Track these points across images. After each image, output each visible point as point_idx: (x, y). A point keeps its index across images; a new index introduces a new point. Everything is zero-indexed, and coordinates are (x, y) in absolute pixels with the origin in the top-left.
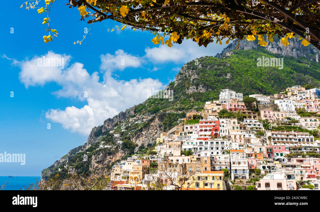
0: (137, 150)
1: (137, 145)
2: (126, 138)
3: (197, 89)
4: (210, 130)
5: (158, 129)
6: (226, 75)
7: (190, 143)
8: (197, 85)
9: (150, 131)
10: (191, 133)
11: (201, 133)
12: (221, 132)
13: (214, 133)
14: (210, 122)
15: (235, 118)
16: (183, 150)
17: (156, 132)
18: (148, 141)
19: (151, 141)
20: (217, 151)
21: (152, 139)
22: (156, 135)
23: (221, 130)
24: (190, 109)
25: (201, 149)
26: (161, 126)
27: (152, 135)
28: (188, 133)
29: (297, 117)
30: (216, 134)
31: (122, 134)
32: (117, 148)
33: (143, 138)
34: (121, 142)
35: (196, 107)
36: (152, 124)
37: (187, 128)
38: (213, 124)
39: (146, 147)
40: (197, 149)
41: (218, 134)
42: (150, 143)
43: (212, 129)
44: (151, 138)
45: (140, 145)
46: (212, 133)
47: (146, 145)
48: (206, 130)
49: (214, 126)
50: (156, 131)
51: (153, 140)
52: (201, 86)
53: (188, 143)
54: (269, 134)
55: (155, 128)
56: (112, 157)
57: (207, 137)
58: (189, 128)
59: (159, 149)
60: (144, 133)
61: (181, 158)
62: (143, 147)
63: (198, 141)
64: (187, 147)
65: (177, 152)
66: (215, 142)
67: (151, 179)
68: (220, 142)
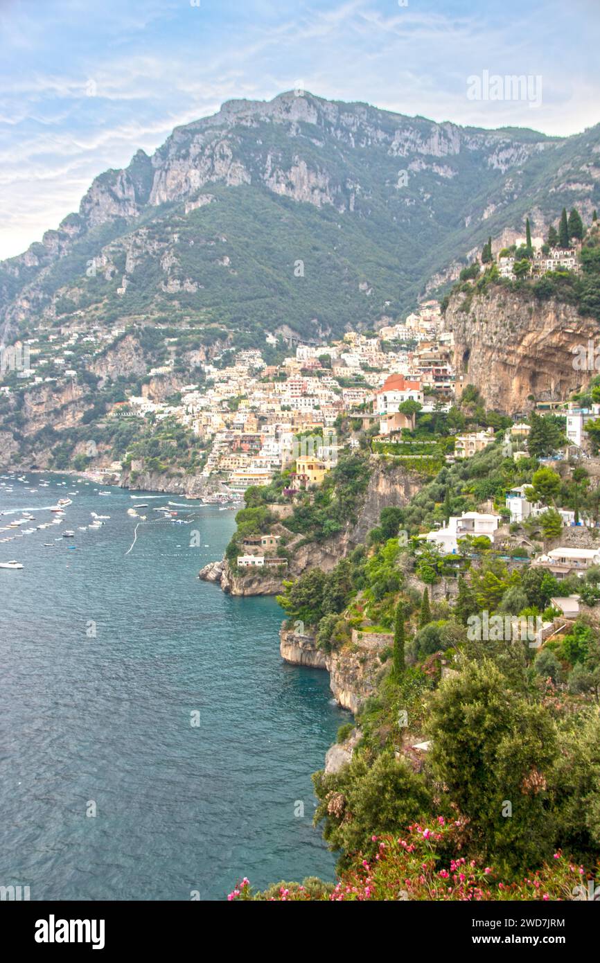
1: (101, 379)
2: (78, 367)
3: (182, 285)
4: (299, 389)
5: (134, 353)
6: (222, 260)
8: (182, 279)
9: (119, 356)
10: (285, 391)
12: (309, 390)
14: (299, 382)
15: (315, 376)
18: (117, 372)
19: (122, 371)
20: (310, 406)
21: (123, 368)
22: (131, 363)
24: (179, 321)
25: (297, 405)
26: (139, 348)
27: (122, 362)
28: (282, 391)
29: (362, 373)
31: (68, 359)
32: (68, 381)
33: (107, 367)
34: (73, 373)
35: (188, 319)
36: (123, 344)
38: (301, 383)
39: (115, 381)
40: (294, 405)
41: (306, 392)
42: (121, 374)
43: (301, 387)
45: (105, 378)
46: (302, 391)
47: (114, 377)
48: (296, 389)
49: (303, 385)
50: (129, 356)
51: (125, 369)
52: (188, 280)
53: (285, 400)
54: (345, 391)
55: (128, 351)
56: (60, 396)
57: (298, 394)
58: (279, 386)
59: (257, 404)
60: (109, 359)
61: (286, 413)
62: (110, 381)
63: (295, 399)
64: (286, 404)
65: (277, 408)
66: (307, 399)
67: (270, 429)
68: (311, 399)
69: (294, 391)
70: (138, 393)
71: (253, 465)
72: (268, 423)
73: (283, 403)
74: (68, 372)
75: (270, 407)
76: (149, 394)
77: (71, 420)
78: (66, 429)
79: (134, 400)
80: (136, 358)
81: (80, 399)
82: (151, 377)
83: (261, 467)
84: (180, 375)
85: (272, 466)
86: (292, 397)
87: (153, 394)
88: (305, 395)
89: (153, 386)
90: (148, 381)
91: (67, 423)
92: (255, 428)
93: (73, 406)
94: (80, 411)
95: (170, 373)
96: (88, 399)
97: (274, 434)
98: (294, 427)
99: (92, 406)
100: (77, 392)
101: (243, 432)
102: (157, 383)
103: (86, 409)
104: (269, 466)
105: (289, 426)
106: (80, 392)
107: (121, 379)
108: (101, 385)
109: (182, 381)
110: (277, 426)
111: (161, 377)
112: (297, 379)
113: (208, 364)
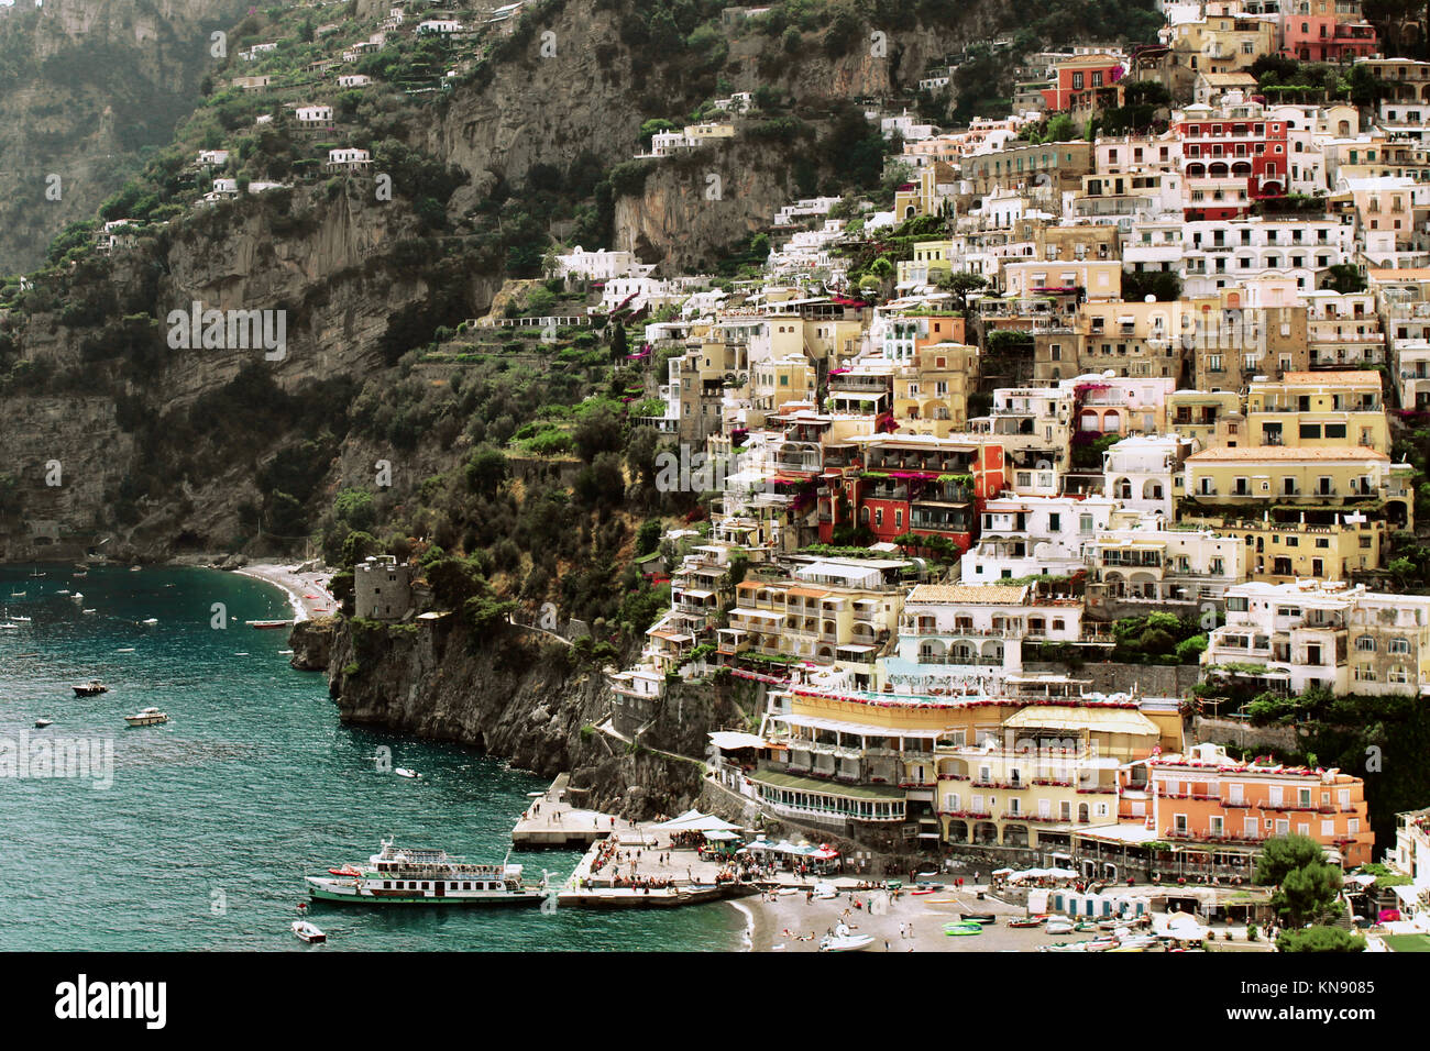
0: (464, 208)
1: (462, 178)
2: (379, 134)
4: (1240, 169)
5: (596, 70)
7: (1157, 237)
9: (540, 84)
10: (1150, 183)
11: (1197, 183)
12: (1295, 175)
13: (1261, 184)
14: (1239, 129)
15: (1339, 97)
16: (1132, 268)
17: (582, 92)
18: (528, 150)
19: (546, 148)
20: (1299, 273)
21: (552, 135)
22: (582, 112)
23: (1295, 169)
25: (1220, 263)
26: (615, 52)
27: (551, 110)
28: (1136, 183)
30: (1272, 187)
31: (348, 108)
32: (334, 191)
33: (493, 133)
34: (355, 158)
37: (1113, 154)
38: (1251, 137)
39: (520, 186)
40: (1201, 263)
41: (1278, 185)
42: (545, 161)
43: (1249, 160)
44: (548, 128)
45: (480, 176)
46: (1253, 183)
47: (518, 171)
48: (1218, 170)
49: (1260, 148)
51: (561, 139)
53: (1147, 238)
56: (301, 249)
57: (1231, 201)
58: (1122, 155)
59: (988, 261)
60: (500, 100)
61: (1149, 310)
62: (500, 190)
63: (1207, 228)
64: (1151, 257)
65: (1102, 279)
66: (1285, 229)
67: (1038, 409)
68: (1310, 229)
69: (1208, 182)
70: (600, 237)
71: (909, 646)
72: (1039, 371)
73: (1132, 255)
74: (339, 156)
75: (1062, 272)
76: (642, 239)
77: (340, 346)
78: (319, 386)
79: (576, 262)
80: (603, 93)
81: (374, 264)
82: (652, 167)
83: (961, 655)
84: (771, 157)
85: (1031, 655)
86: (1192, 215)
87: (655, 238)
88: (1274, 203)
89: (657, 202)
90: (634, 183)
91: (325, 359)
92: (957, 401)
93: (346, 289)
94: (375, 313)
95: (728, 143)
96: (404, 263)
97: (1062, 440)
98: (1197, 396)
99: (423, 289)
100: (365, 235)
101: (886, 424)
102: (675, 186)
103: (397, 306)
104: (1013, 652)
105: (1159, 392)
106: (377, 236)
107: (543, 177)
108: (463, 201)
109: (780, 181)
110: (1082, 392)
111: (688, 166)
112: (1226, 115)
113: (894, 108)
